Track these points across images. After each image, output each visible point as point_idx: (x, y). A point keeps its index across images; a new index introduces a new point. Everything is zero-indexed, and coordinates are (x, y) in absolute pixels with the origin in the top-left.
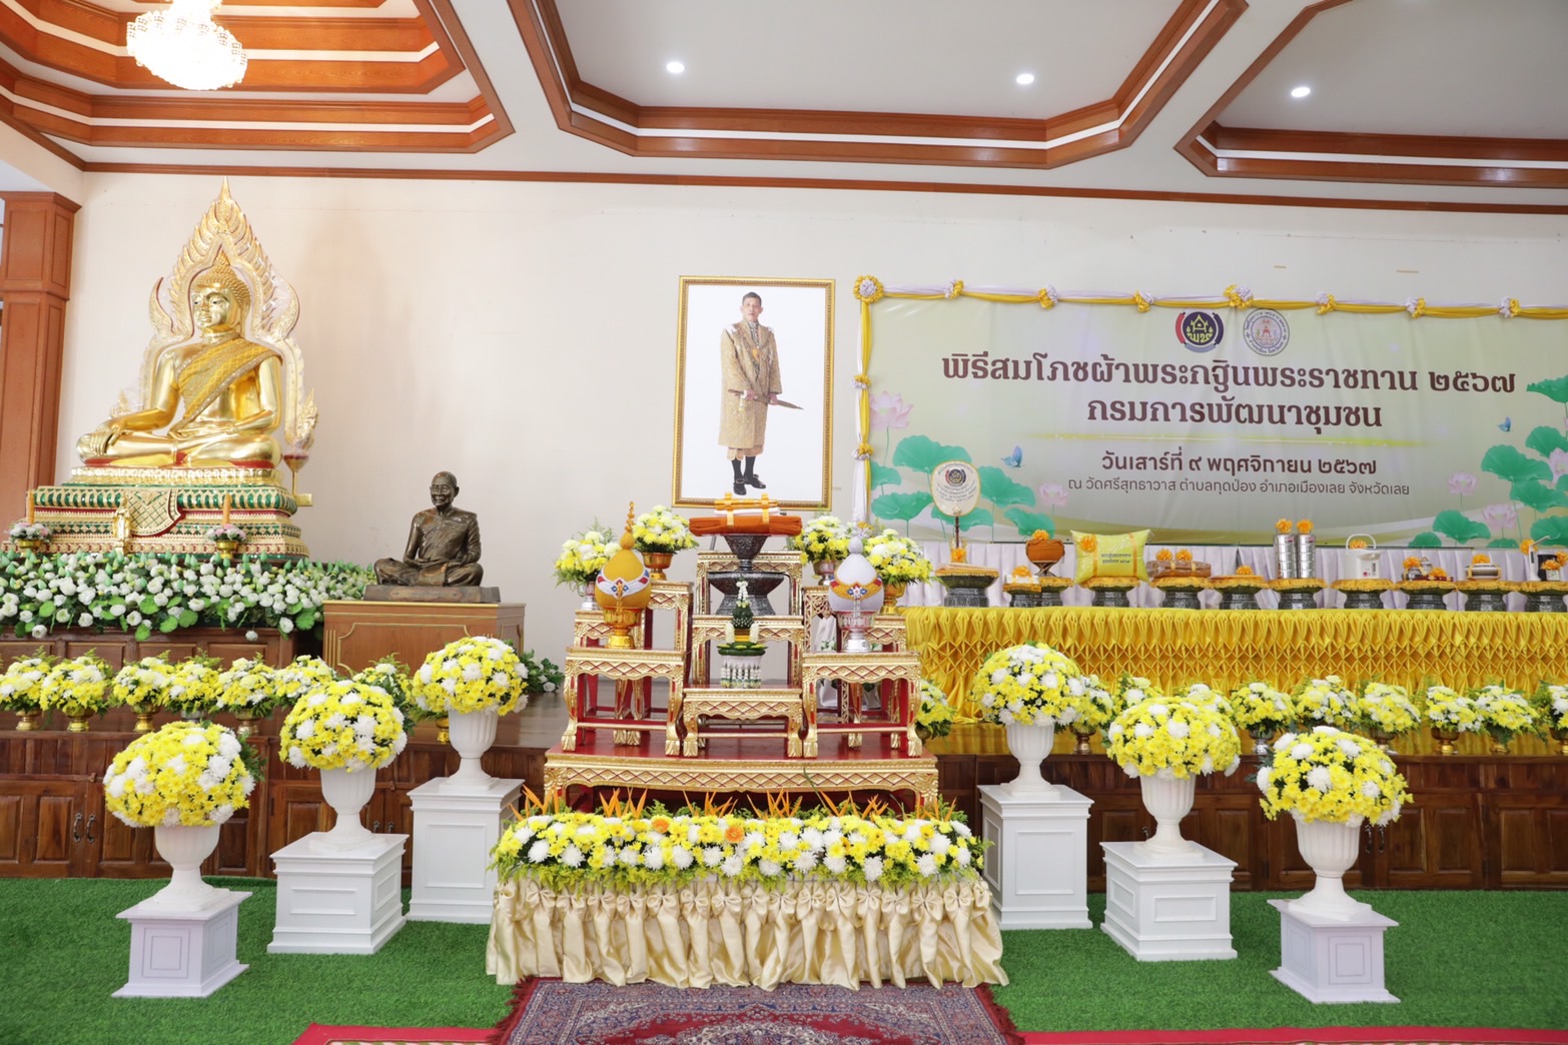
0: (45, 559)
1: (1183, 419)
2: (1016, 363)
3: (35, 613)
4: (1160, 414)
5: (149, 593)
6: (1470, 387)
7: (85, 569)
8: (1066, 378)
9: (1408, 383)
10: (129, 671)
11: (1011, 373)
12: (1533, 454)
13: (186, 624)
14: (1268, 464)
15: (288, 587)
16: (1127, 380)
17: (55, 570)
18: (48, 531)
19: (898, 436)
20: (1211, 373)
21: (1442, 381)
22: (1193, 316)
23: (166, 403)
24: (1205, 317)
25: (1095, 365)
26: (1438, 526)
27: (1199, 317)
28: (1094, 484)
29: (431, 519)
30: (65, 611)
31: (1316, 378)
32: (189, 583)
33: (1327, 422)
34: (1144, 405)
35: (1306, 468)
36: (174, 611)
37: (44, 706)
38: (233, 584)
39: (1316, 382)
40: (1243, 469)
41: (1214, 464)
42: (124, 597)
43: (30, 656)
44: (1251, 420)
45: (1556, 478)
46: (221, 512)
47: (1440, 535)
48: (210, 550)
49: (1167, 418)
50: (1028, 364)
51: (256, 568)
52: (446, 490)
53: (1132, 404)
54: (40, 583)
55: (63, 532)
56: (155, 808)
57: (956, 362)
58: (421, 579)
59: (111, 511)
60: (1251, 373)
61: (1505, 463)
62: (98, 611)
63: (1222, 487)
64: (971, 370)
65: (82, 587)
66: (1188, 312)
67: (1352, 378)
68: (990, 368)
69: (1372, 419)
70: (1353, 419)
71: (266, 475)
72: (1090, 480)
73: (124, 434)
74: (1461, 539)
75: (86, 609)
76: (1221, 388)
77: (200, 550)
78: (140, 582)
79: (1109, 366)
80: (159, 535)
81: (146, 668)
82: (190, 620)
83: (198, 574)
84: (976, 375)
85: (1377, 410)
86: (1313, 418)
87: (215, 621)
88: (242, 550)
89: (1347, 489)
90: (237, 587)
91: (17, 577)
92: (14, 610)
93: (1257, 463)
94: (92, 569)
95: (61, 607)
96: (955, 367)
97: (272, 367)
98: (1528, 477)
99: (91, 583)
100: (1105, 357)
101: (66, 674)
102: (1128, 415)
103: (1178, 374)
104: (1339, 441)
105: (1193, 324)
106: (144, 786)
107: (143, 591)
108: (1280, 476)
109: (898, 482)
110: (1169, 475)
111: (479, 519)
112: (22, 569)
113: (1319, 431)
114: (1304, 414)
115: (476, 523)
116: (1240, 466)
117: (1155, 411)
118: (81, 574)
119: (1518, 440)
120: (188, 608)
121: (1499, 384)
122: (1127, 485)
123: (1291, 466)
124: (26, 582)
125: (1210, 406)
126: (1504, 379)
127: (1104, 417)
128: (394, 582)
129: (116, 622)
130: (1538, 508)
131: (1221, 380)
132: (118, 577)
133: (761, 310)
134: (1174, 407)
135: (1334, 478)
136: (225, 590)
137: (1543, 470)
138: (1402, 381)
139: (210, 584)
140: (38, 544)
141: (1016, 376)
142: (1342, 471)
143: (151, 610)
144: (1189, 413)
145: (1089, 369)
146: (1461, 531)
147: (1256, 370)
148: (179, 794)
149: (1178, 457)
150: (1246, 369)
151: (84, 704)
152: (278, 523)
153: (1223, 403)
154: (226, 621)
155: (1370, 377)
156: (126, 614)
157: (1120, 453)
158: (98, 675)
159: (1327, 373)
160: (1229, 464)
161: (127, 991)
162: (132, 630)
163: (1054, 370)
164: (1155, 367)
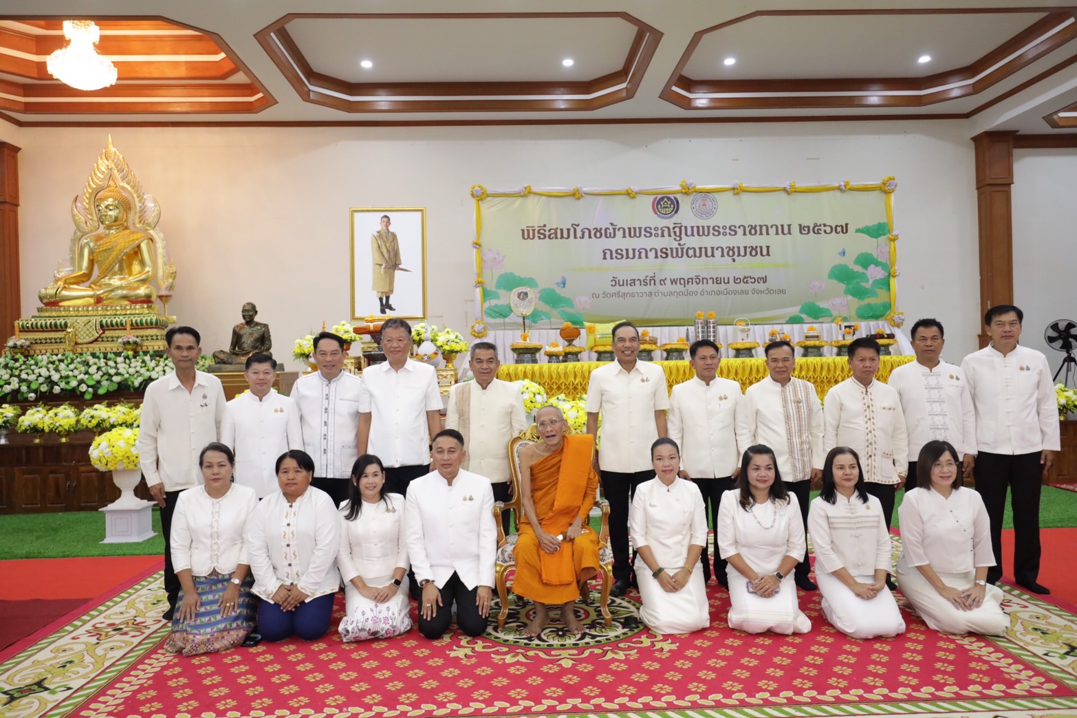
0: (30, 359)
1: (656, 257)
2: (562, 230)
3: (29, 387)
4: (643, 255)
5: (89, 374)
6: (822, 232)
7: (53, 363)
8: (590, 237)
9: (786, 231)
10: (88, 412)
11: (559, 236)
12: (858, 269)
13: (111, 389)
14: (705, 280)
15: (166, 368)
16: (624, 236)
17: (36, 364)
18: (28, 343)
19: (498, 273)
20: (672, 231)
21: (806, 229)
22: (662, 199)
23: (87, 268)
24: (669, 199)
25: (606, 229)
26: (802, 311)
27: (665, 199)
28: (606, 295)
29: (243, 328)
30: (45, 385)
31: (733, 230)
32: (111, 368)
33: (739, 255)
34: (634, 250)
35: (726, 281)
36: (105, 383)
37: (47, 430)
38: (135, 367)
39: (733, 233)
40: (690, 284)
41: (673, 282)
42: (76, 377)
43: (36, 406)
44: (695, 256)
45: (871, 281)
46: (125, 329)
47: (804, 316)
48: (121, 350)
49: (647, 257)
50: (568, 230)
51: (147, 358)
52: (250, 313)
53: (627, 250)
54: (30, 372)
55: (36, 343)
56: (113, 462)
57: (528, 231)
58: (238, 361)
59: (62, 331)
60: (695, 229)
61: (842, 275)
62: (63, 385)
63: (678, 294)
64: (537, 235)
65: (53, 372)
66: (659, 197)
67: (753, 230)
68: (547, 234)
69: (765, 252)
70: (754, 253)
71: (149, 307)
72: (604, 293)
73: (65, 287)
74: (816, 318)
75: (56, 384)
76: (678, 238)
77: (115, 350)
78: (83, 369)
79: (614, 229)
80: (91, 343)
81: (96, 410)
82: (114, 387)
83: (116, 362)
84: (539, 238)
85: (768, 247)
86: (731, 253)
87: (128, 387)
88: (139, 349)
89: (750, 292)
90: (138, 369)
91: (16, 369)
92: (17, 386)
93: (699, 280)
94: (57, 363)
95: (42, 384)
96: (527, 234)
97: (148, 245)
98: (855, 282)
99: (57, 370)
100: (612, 224)
101: (56, 415)
102: (625, 256)
103: (653, 232)
104: (746, 266)
105: (662, 203)
106: (107, 453)
107: (87, 373)
108: (711, 287)
109: (499, 298)
110: (649, 289)
111: (270, 327)
112: (17, 365)
113: (734, 260)
114: (725, 251)
115: (268, 329)
116: (688, 282)
117: (640, 253)
118: (50, 366)
119: (850, 262)
120: (112, 381)
121: (839, 229)
122: (625, 295)
123: (718, 281)
124: (21, 371)
125: (672, 249)
126: (842, 227)
127: (612, 258)
128: (224, 363)
129: (74, 390)
130: (860, 299)
131: (678, 234)
132: (72, 367)
133: (390, 224)
134: (651, 250)
135: (742, 286)
136: (132, 371)
137: (864, 277)
138: (783, 230)
139: (122, 368)
140: (23, 350)
141: (562, 237)
142: (747, 282)
143: (92, 383)
144: (659, 254)
145: (603, 232)
146: (816, 313)
147: (698, 227)
148: (123, 456)
149: (653, 279)
150: (692, 227)
151: (67, 428)
152: (158, 334)
153: (679, 247)
154: (134, 387)
155: (764, 228)
156: (78, 385)
157: (621, 278)
158: (72, 414)
159: (739, 227)
160: (682, 281)
161: (107, 541)
162: (83, 394)
163: (583, 233)
164: (640, 228)
